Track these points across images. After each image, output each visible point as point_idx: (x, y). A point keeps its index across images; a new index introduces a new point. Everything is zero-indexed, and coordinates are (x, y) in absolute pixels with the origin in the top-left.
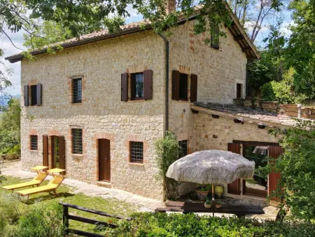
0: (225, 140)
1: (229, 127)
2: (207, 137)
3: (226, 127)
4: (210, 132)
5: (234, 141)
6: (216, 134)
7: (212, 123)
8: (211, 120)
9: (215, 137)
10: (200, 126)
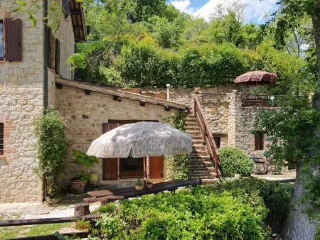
0: (98, 120)
1: (104, 106)
2: (74, 117)
3: (99, 106)
4: (79, 112)
5: (109, 121)
6: (87, 113)
7: (81, 100)
8: (80, 97)
9: (85, 117)
10: (65, 105)
